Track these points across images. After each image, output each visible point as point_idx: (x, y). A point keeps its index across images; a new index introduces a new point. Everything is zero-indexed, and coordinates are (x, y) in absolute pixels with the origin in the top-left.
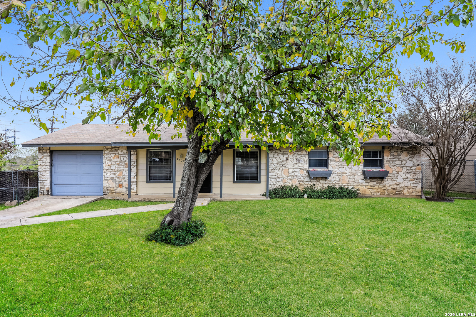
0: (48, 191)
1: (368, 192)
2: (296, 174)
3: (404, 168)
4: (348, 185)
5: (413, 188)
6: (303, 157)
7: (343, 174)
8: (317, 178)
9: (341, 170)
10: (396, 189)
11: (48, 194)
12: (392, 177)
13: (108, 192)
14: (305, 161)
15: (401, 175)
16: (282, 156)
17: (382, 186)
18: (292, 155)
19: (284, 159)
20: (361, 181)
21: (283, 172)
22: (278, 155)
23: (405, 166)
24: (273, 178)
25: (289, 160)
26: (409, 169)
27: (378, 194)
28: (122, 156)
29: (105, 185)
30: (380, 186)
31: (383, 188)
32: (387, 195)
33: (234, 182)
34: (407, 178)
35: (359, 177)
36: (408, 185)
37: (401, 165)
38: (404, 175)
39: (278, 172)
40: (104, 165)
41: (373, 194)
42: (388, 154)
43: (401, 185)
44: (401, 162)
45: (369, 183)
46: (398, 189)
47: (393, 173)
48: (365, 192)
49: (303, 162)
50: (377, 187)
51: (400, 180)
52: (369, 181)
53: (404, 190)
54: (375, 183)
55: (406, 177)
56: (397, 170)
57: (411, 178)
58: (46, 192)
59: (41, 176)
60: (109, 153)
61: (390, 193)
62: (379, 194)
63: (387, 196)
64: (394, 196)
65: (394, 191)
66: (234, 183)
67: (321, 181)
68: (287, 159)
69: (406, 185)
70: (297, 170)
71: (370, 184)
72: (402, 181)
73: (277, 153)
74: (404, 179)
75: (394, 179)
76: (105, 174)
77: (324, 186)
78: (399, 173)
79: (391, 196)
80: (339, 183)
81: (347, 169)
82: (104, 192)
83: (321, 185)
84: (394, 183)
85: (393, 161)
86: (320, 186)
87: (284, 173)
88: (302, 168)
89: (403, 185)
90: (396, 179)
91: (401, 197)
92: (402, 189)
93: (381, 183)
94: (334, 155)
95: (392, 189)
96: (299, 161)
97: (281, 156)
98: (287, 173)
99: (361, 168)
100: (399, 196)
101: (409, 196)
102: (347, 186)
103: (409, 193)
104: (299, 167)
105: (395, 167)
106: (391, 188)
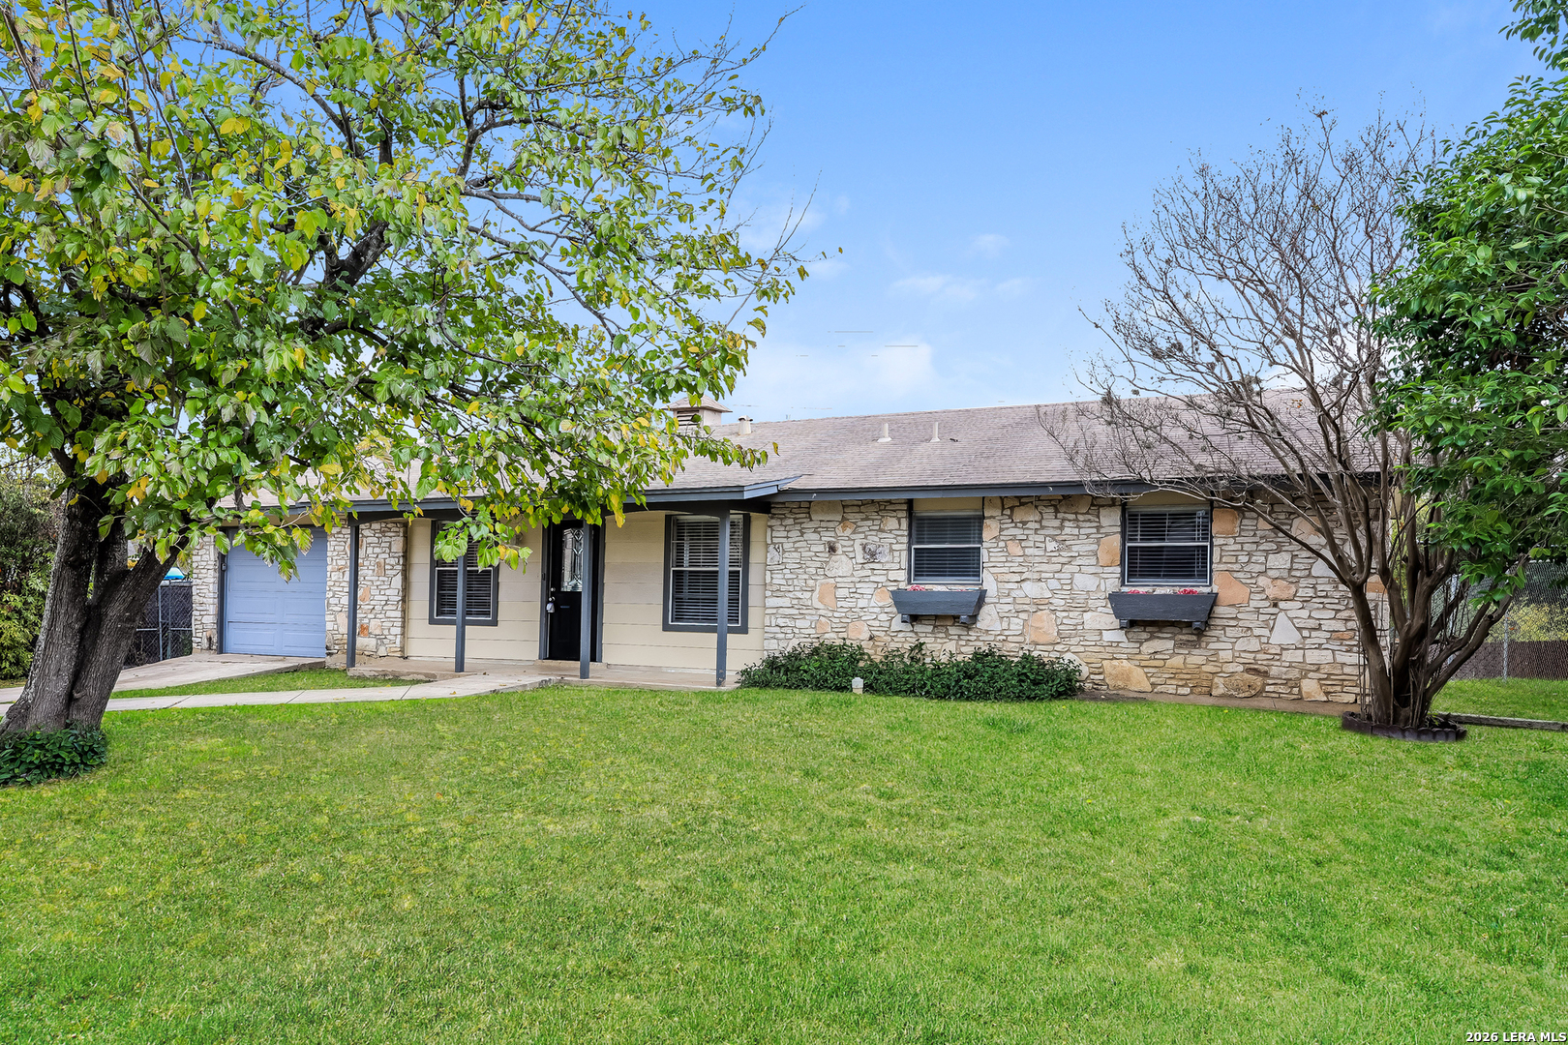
0: (210, 639)
1: (1139, 681)
2: (862, 603)
3: (1303, 583)
4: (1058, 648)
5: (1347, 670)
6: (889, 538)
7: (1038, 604)
8: (937, 617)
9: (1031, 589)
10: (1265, 674)
11: (210, 648)
12: (1248, 618)
13: (337, 647)
14: (896, 554)
15: (1291, 614)
16: (816, 536)
17: (1200, 660)
18: (848, 531)
19: (821, 548)
20: (1108, 636)
21: (816, 595)
22: (802, 534)
23: (1309, 576)
24: (785, 616)
25: (839, 551)
26: (1328, 588)
27: (1181, 691)
28: (369, 540)
29: (329, 626)
30: (1191, 660)
31: (1204, 668)
32: (1222, 696)
33: (666, 628)
34: (1319, 628)
35: (1102, 620)
36: (1325, 657)
37: (1291, 570)
38: (1305, 613)
39: (799, 595)
40: (329, 568)
41: (1159, 689)
42: (1228, 526)
43: (1288, 656)
44: (1287, 557)
45: (1145, 645)
46: (1274, 671)
47: (1253, 604)
48: (1128, 679)
49: (888, 558)
50: (1177, 661)
51: (1284, 634)
52: (1145, 636)
53: (1305, 677)
54: (1170, 644)
55: (1312, 623)
56: (1272, 592)
57: (1339, 626)
58: (205, 644)
59: (197, 598)
60: (340, 533)
61: (1238, 689)
62: (1186, 691)
63: (1222, 702)
64: (1255, 702)
65: (1258, 681)
66: (664, 630)
67: (953, 631)
68: (832, 549)
69: (1313, 657)
70: (866, 589)
71: (1149, 647)
72: (1294, 637)
73: (798, 527)
74: (1306, 633)
75: (1257, 632)
76: (331, 594)
77: (963, 649)
78: (1282, 605)
79: (1244, 703)
80: (1021, 639)
81: (1054, 584)
82: (327, 648)
83: (951, 646)
84: (1254, 645)
85: (1249, 554)
86: (946, 648)
87: (821, 600)
88: (882, 579)
89: (1297, 656)
90: (1266, 632)
91: (1292, 707)
92: (1294, 674)
93: (1195, 645)
94: (1001, 530)
95: (1248, 671)
96: (873, 554)
97: (811, 536)
98: (829, 600)
99: (1112, 581)
100: (1281, 705)
101: (1328, 707)
102: (1054, 655)
103: (1327, 693)
104: (873, 578)
105: (1262, 581)
106: (1241, 668)
